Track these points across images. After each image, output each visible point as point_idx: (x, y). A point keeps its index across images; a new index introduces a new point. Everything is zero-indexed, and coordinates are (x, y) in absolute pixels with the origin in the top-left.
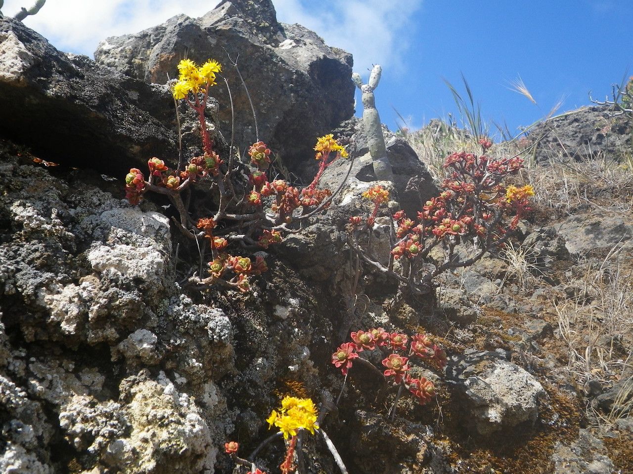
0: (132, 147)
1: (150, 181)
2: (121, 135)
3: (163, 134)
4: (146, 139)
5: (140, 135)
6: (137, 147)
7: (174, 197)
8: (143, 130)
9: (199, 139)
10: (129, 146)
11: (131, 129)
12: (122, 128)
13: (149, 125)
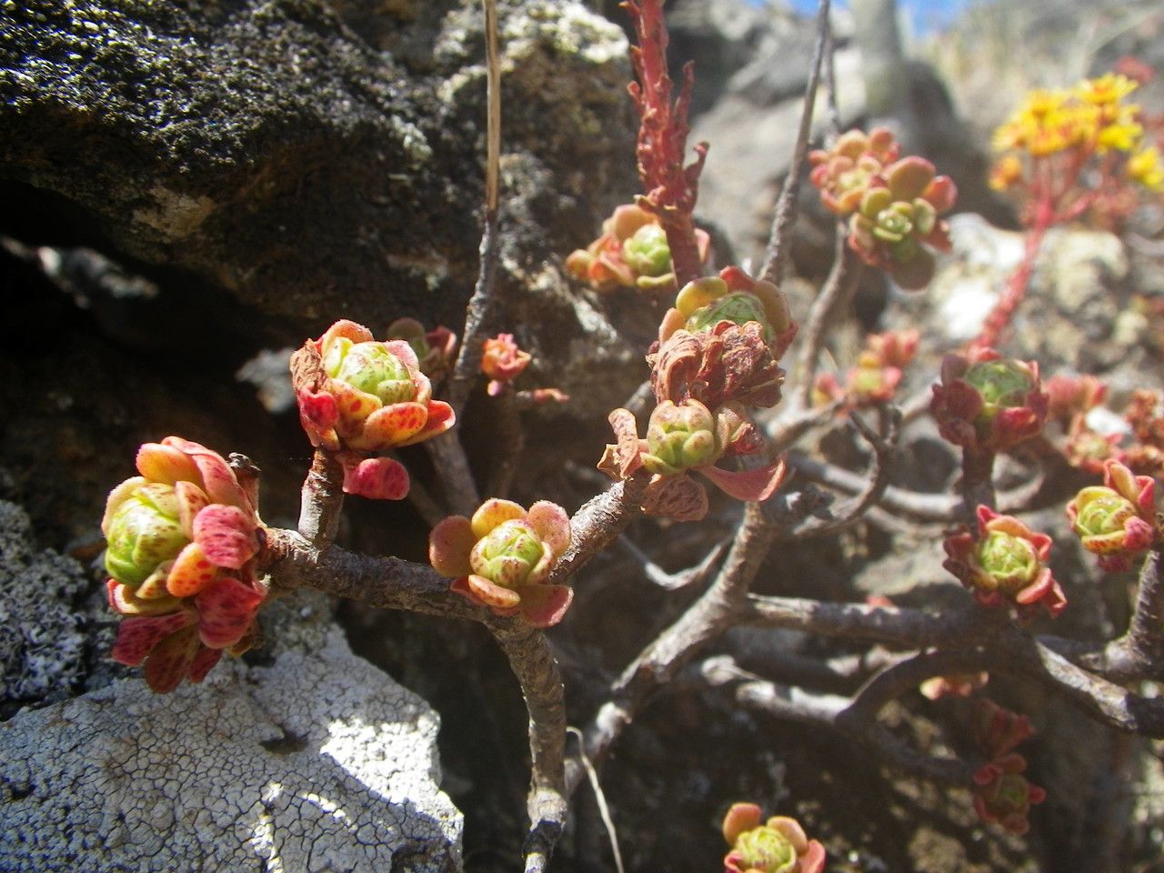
0: (148, 203)
1: (308, 519)
2: (46, 114)
3: (355, 90)
4: (254, 140)
5: (205, 108)
6: (186, 203)
7: (511, 656)
8: (223, 66)
9: (543, 107)
10: (127, 191)
11: (130, 57)
12: (56, 52)
13: (263, 22)
